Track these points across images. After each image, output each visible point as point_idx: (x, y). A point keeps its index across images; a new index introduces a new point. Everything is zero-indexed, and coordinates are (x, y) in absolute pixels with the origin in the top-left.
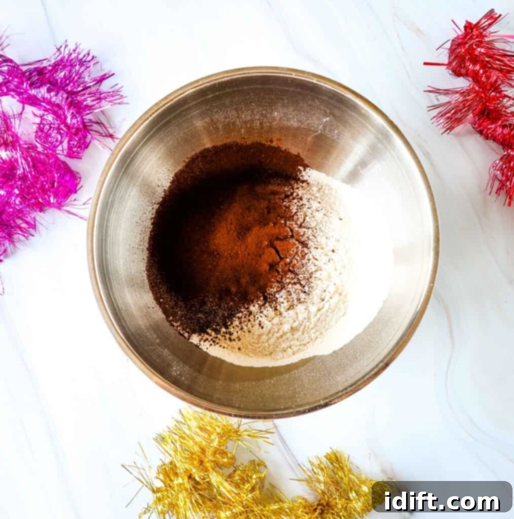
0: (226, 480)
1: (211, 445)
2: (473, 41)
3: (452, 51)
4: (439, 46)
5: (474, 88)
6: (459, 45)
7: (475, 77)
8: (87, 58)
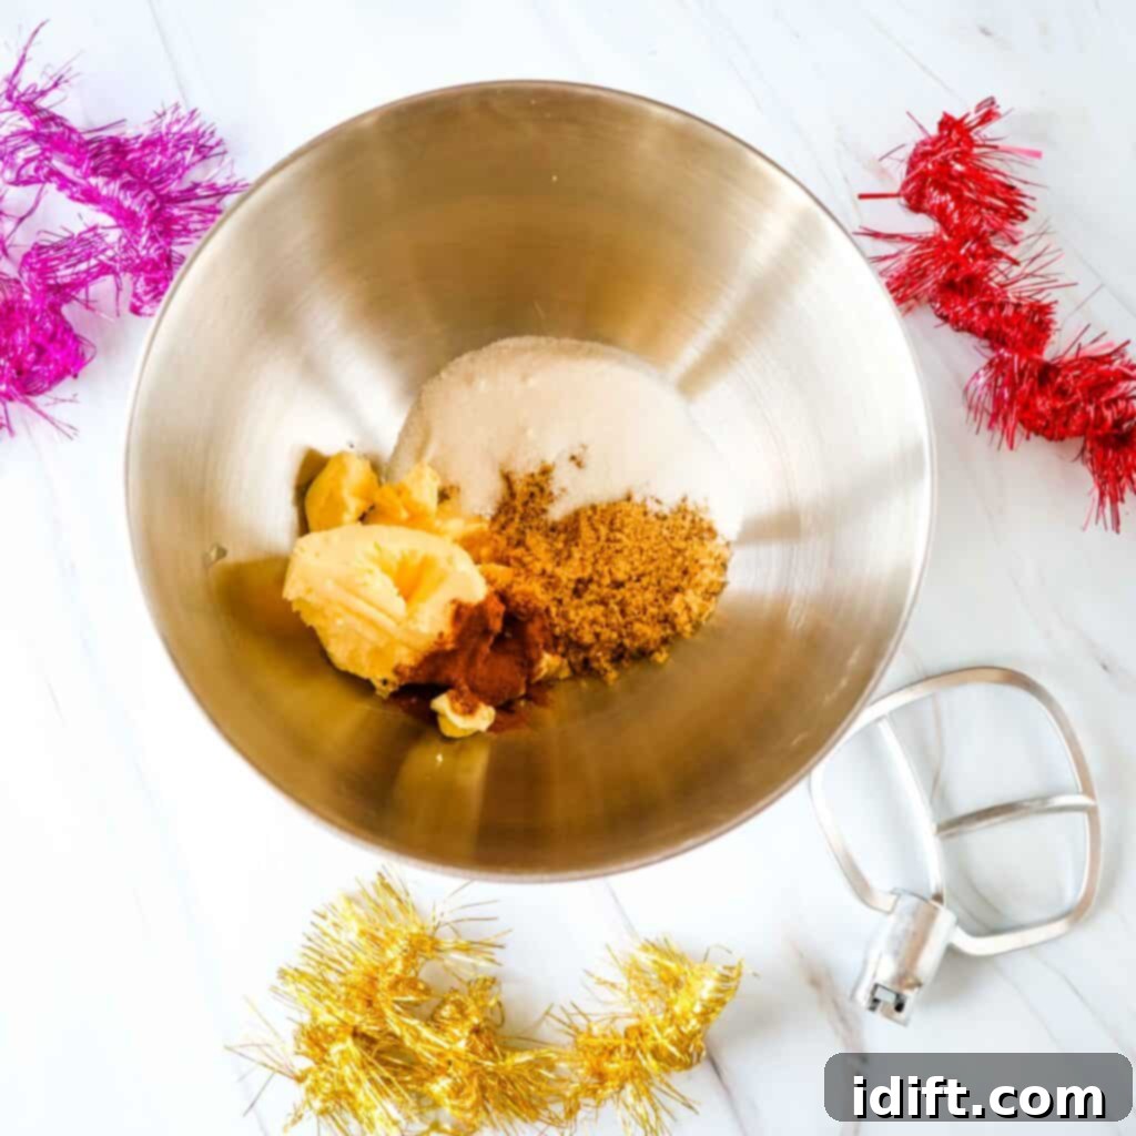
0: (428, 1025)
1: (390, 970)
2: (948, 151)
3: (912, 164)
4: (884, 153)
5: (940, 236)
6: (925, 156)
7: (940, 214)
8: (208, 140)
